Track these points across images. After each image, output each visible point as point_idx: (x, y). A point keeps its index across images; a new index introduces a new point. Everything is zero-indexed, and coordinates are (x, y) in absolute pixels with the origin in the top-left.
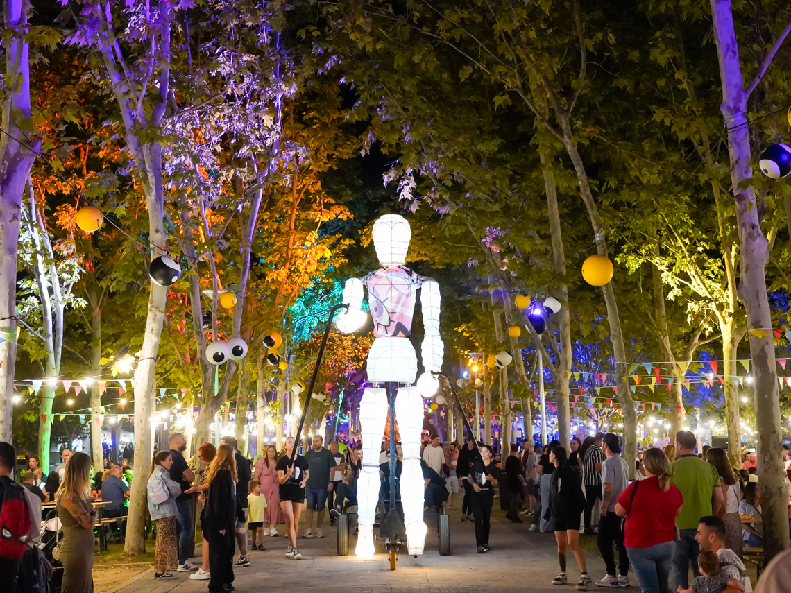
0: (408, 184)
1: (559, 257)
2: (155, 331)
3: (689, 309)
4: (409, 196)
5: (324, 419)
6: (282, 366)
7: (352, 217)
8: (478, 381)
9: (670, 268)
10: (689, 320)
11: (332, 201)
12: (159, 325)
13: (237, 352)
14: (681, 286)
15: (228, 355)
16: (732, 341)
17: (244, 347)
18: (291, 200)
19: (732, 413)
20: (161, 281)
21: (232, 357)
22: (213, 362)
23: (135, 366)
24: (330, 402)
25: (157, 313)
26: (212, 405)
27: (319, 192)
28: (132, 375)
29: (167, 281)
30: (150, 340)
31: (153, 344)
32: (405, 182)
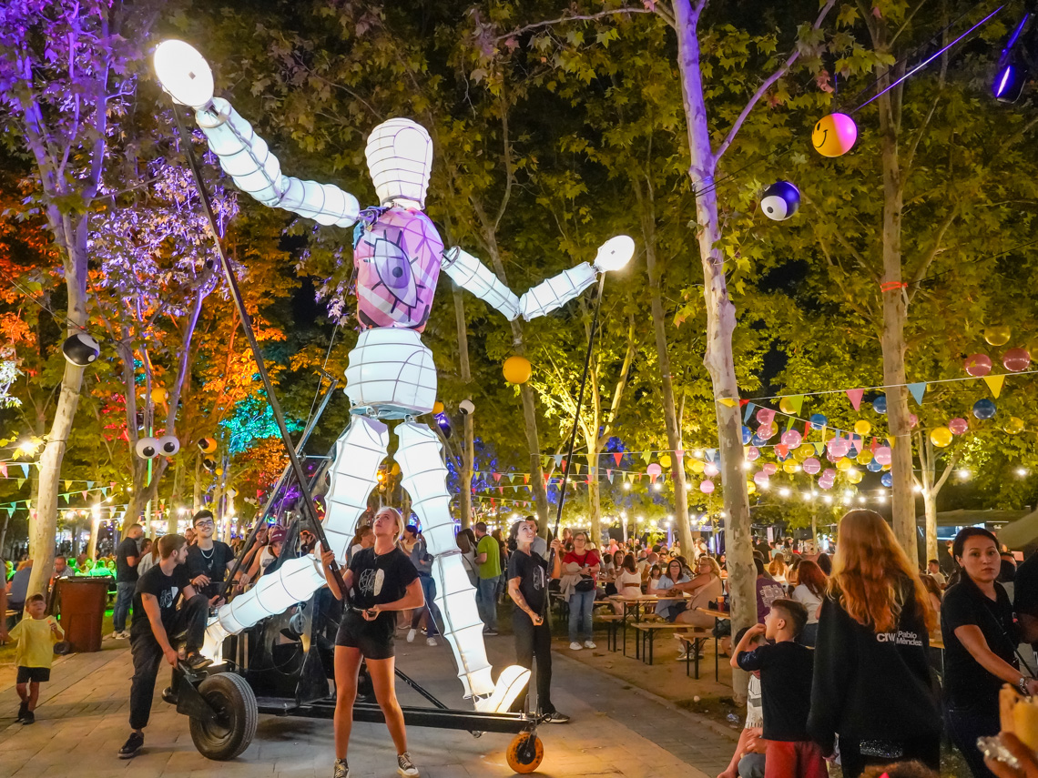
0: (337, 303)
1: (466, 374)
2: (67, 413)
3: (562, 425)
4: (338, 314)
5: (255, 519)
6: (219, 472)
7: (285, 338)
8: (382, 487)
9: (548, 392)
10: (562, 433)
11: (268, 324)
12: (73, 406)
13: (168, 448)
14: (557, 407)
15: (159, 450)
16: (596, 450)
17: (175, 443)
18: (231, 324)
19: (595, 507)
20: (76, 360)
21: (163, 453)
22: (143, 457)
23: (42, 448)
24: (260, 507)
25: (71, 394)
26: (141, 498)
27: (256, 315)
28: (36, 458)
29: (84, 360)
30: (61, 422)
31: (64, 426)
32: (335, 300)
